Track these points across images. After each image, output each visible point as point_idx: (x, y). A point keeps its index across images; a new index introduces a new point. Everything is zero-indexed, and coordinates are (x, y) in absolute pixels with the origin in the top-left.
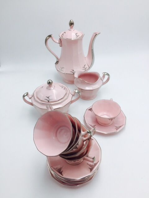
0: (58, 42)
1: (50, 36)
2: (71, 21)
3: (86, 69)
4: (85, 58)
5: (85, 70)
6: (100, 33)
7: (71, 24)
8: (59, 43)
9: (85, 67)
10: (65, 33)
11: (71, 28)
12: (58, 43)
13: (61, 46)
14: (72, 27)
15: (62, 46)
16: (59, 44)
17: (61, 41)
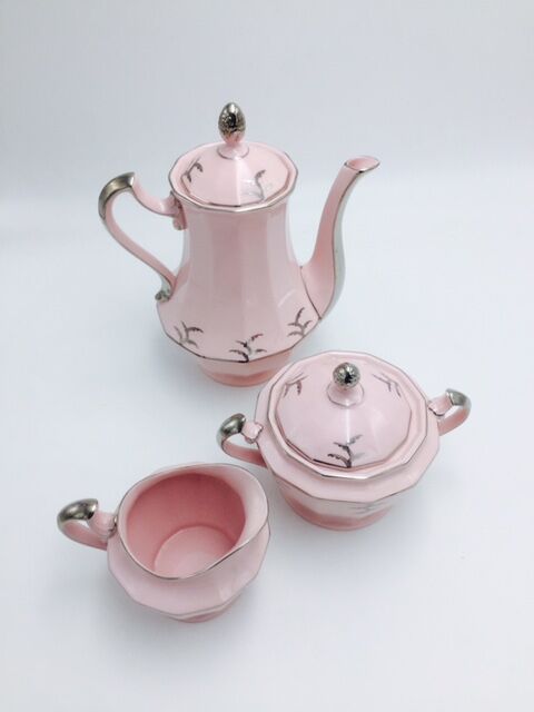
0: (163, 208)
3: (306, 331)
5: (301, 333)
7: (232, 124)
8: (173, 216)
9: (302, 321)
10: (199, 167)
12: (168, 215)
13: (181, 226)
14: (237, 139)
15: (184, 228)
16: (170, 220)
17: (181, 207)
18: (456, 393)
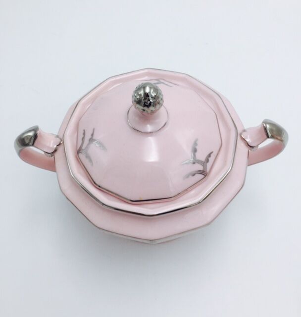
18: (273, 125)
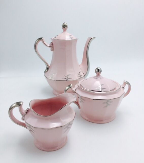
0: (49, 45)
1: (40, 39)
2: (64, 23)
3: (81, 77)
4: (80, 65)
6: (95, 38)
10: (58, 35)
11: (65, 31)
13: (52, 50)
16: (50, 48)
17: (53, 45)
